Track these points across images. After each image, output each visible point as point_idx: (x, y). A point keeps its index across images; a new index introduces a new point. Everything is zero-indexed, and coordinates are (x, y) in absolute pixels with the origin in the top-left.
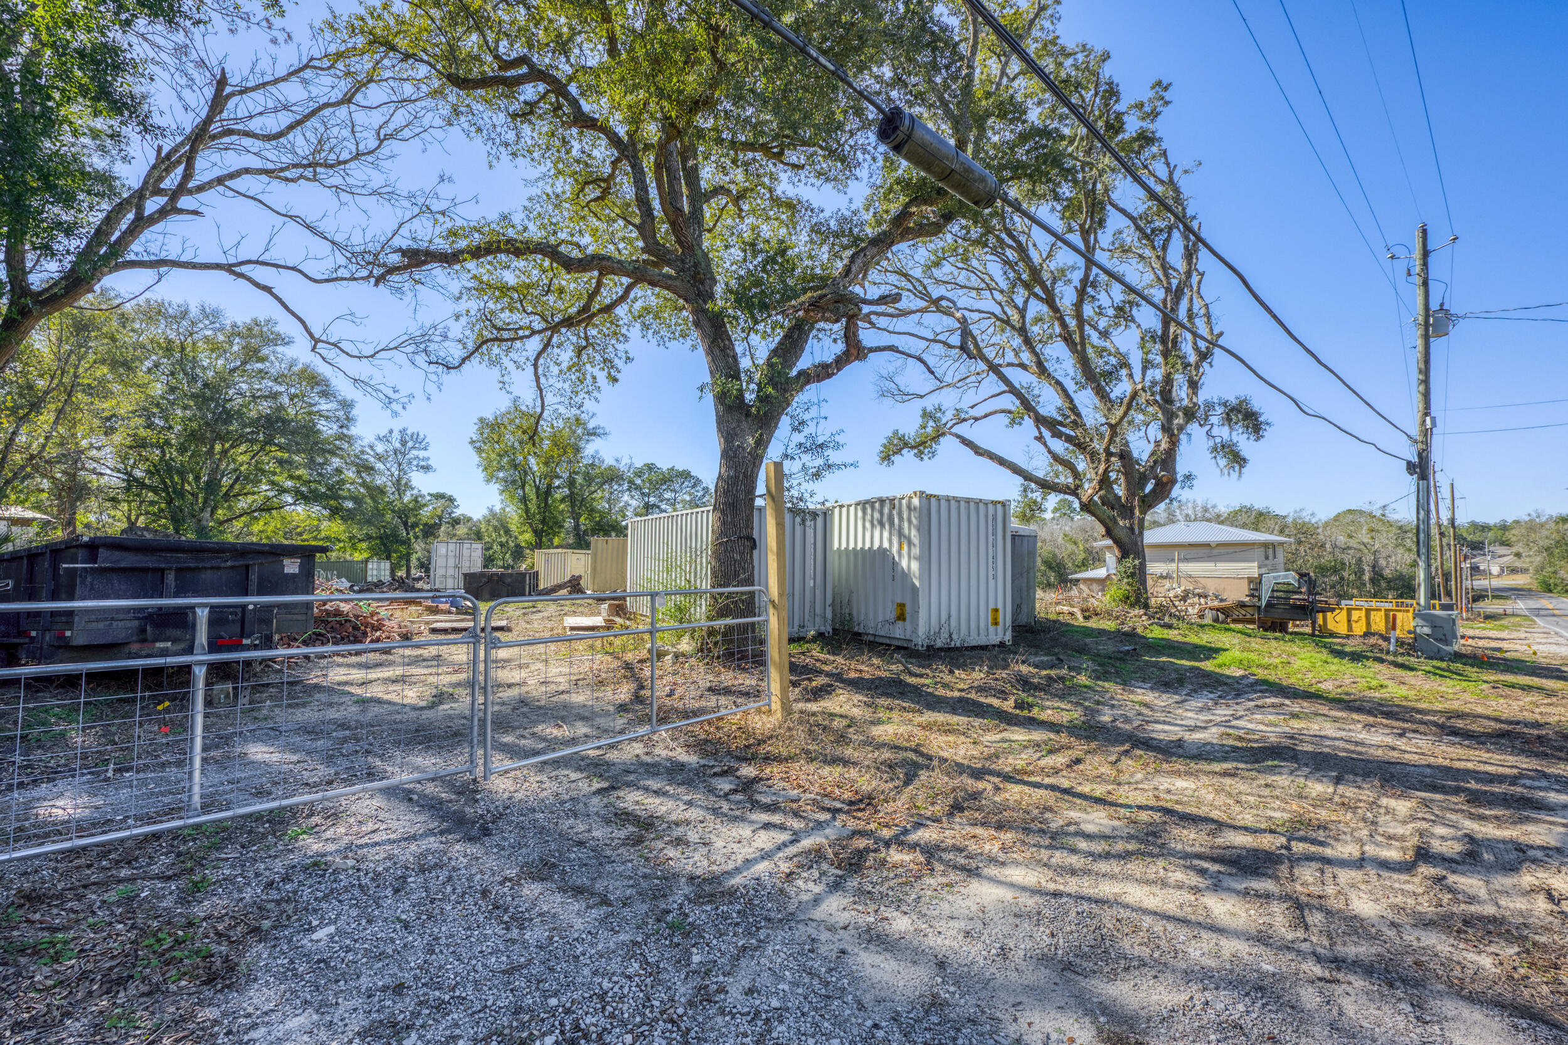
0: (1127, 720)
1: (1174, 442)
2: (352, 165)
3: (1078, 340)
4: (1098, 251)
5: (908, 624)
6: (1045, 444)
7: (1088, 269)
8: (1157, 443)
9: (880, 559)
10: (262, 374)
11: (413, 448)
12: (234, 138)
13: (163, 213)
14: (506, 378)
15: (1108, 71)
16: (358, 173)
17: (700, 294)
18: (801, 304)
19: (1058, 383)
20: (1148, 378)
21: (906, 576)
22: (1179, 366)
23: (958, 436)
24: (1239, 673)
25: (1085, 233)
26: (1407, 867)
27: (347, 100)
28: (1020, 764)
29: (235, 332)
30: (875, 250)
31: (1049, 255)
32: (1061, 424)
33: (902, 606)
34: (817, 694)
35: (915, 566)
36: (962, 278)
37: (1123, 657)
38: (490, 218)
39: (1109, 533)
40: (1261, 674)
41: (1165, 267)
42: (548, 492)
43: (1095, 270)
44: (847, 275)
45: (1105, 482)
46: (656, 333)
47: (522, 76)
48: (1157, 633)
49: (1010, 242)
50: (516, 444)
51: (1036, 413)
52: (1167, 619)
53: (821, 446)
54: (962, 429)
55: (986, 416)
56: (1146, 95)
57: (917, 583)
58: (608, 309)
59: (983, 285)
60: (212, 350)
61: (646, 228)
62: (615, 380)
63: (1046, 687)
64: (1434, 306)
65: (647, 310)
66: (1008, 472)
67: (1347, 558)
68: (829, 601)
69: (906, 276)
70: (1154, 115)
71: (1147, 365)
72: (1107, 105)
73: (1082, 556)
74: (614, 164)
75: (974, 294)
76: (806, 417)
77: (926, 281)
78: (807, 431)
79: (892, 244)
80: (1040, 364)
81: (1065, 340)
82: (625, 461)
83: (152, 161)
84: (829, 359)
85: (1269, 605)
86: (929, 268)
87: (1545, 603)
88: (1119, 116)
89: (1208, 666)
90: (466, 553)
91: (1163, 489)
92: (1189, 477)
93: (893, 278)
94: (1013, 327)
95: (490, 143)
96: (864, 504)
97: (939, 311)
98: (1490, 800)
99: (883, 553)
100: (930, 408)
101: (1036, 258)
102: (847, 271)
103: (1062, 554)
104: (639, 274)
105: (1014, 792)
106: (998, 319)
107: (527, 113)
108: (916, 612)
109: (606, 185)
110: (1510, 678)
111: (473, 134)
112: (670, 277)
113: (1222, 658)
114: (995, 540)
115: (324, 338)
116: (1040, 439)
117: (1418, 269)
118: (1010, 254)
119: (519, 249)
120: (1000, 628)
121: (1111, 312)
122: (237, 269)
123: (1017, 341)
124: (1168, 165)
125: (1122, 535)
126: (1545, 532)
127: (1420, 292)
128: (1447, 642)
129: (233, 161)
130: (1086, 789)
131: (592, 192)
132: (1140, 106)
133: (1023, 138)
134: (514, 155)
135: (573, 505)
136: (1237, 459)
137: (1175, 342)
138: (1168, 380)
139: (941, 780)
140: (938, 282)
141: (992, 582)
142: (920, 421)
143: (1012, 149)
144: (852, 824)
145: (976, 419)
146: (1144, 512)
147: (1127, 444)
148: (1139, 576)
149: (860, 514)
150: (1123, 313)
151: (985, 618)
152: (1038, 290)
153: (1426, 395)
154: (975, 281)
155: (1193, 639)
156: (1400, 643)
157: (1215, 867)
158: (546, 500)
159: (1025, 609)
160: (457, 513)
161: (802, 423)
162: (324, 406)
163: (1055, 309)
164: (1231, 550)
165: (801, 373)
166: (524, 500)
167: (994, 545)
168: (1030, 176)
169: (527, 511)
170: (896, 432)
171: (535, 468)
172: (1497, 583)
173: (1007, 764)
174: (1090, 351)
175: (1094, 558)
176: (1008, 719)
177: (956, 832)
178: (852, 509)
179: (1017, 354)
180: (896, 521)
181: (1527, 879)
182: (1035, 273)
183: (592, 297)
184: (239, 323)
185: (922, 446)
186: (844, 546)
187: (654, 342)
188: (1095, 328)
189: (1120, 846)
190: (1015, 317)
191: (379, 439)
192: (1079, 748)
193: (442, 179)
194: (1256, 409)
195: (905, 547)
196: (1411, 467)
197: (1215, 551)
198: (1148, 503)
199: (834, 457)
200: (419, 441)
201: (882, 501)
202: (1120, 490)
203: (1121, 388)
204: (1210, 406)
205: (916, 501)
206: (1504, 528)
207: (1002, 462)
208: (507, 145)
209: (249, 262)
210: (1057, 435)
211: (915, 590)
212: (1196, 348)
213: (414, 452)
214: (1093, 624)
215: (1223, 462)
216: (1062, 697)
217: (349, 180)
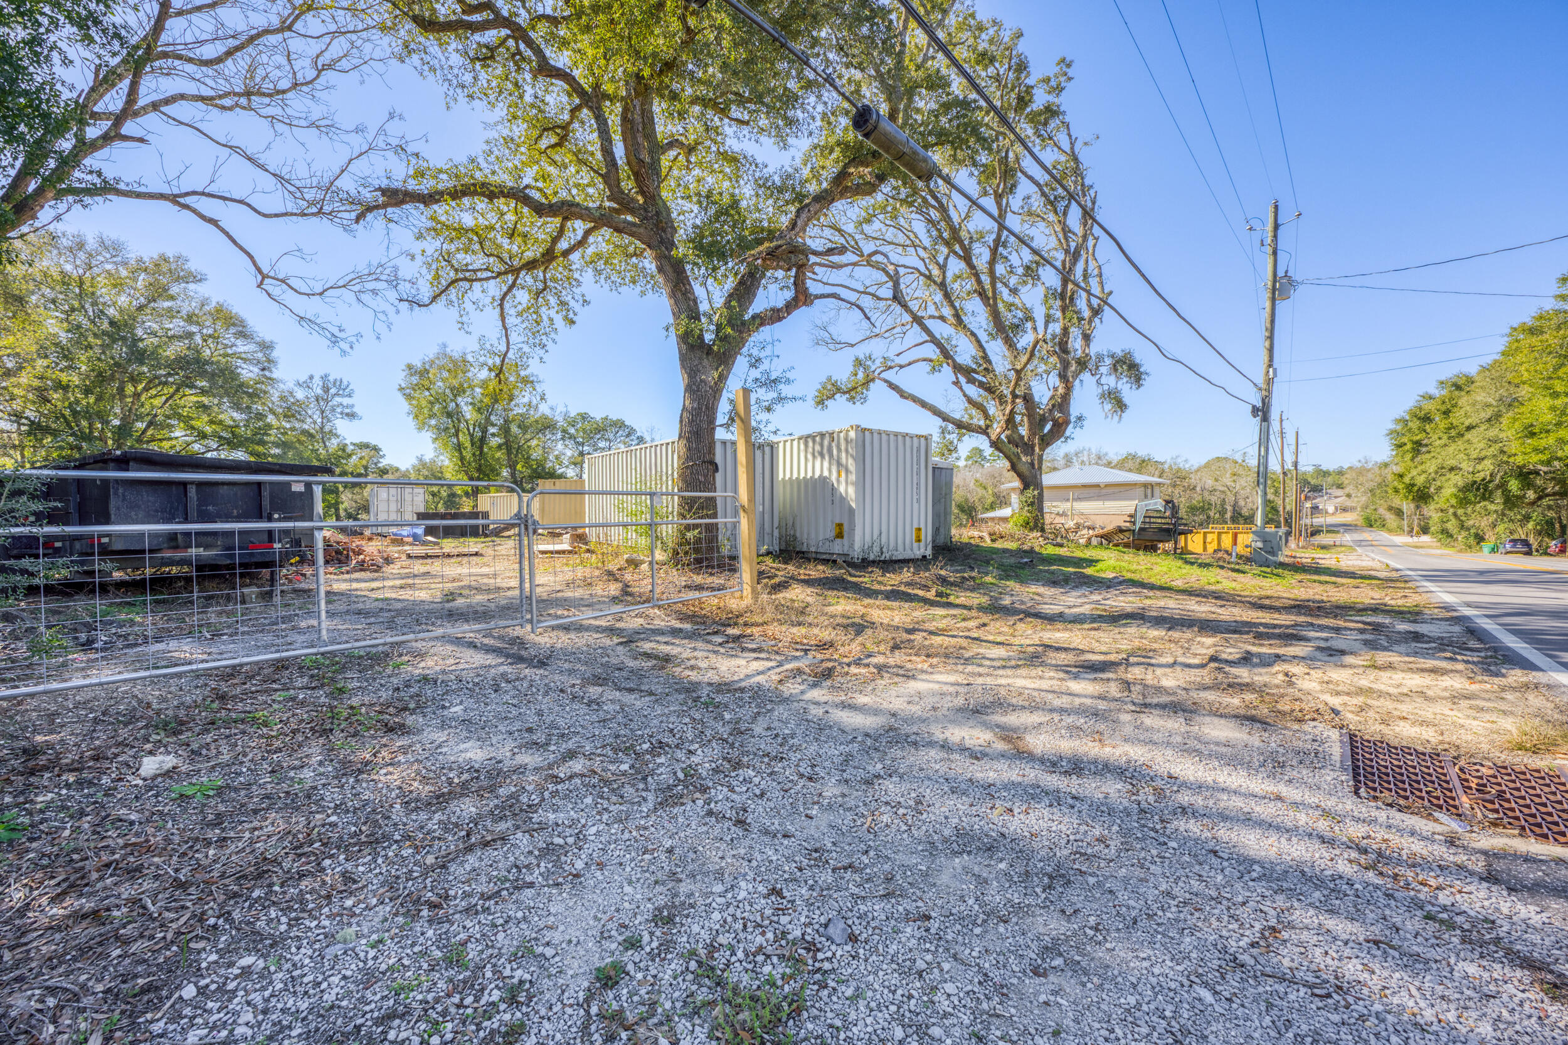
0: (1022, 603)
1: (1069, 389)
2: (289, 95)
3: (990, 295)
4: (1009, 214)
5: (846, 540)
6: (961, 388)
7: (1000, 230)
8: (1056, 389)
9: (820, 488)
10: (171, 314)
11: (337, 394)
12: (177, 62)
13: (107, 138)
14: (465, 319)
15: (1022, 47)
16: (297, 103)
17: (662, 242)
18: (760, 253)
19: (973, 334)
20: (1049, 331)
21: (843, 499)
22: (1075, 320)
23: (886, 381)
24: (1111, 576)
25: (998, 197)
26: (1202, 666)
27: (286, 27)
28: (941, 626)
29: (140, 267)
30: (818, 206)
31: (967, 216)
32: (974, 371)
33: (840, 525)
34: (777, 588)
35: (851, 490)
36: (890, 234)
37: (1023, 566)
38: (457, 160)
39: (1014, 468)
40: (1128, 576)
41: (1066, 231)
42: (483, 440)
43: (1005, 233)
44: (793, 228)
45: (1010, 421)
46: (608, 278)
47: (487, 21)
48: (1051, 550)
49: (933, 202)
50: (448, 391)
51: (954, 361)
52: (1059, 540)
53: (774, 381)
54: (889, 375)
55: (910, 364)
56: (1052, 70)
57: (853, 505)
58: (566, 253)
59: (908, 242)
60: (115, 286)
61: (610, 175)
62: (572, 322)
63: (960, 584)
64: (1281, 273)
65: (599, 256)
66: (929, 413)
67: (1213, 499)
68: (776, 524)
69: (839, 230)
70: (1059, 89)
71: (1049, 319)
72: (1018, 79)
73: (990, 499)
74: (574, 111)
75: (900, 250)
76: (762, 355)
77: (857, 237)
78: (762, 368)
79: (833, 201)
80: (957, 316)
81: (980, 294)
82: (561, 409)
83: (91, 84)
84: (780, 304)
85: (1141, 529)
86: (861, 224)
87: (1367, 535)
88: (1029, 89)
89: (1089, 571)
90: (408, 497)
91: (1059, 429)
92: (1080, 418)
93: (828, 232)
94: (935, 282)
95: (446, 84)
96: (806, 438)
97: (869, 264)
98: (1269, 636)
99: (823, 480)
100: (862, 357)
101: (956, 219)
102: (793, 225)
103: (973, 498)
104: (600, 220)
105: (937, 640)
106: (921, 274)
107: (487, 56)
108: (852, 530)
109: (563, 132)
110: (1316, 577)
111: (426, 73)
112: (634, 224)
113: (1100, 566)
114: (919, 469)
115: (272, 274)
116: (956, 383)
117: (1269, 241)
118: (934, 214)
119: (491, 193)
120: (922, 544)
121: (1020, 271)
122: (181, 200)
123: (939, 297)
124: (1070, 136)
125: (1024, 469)
126: (1370, 476)
127: (1270, 261)
128: (1274, 554)
129: (169, 86)
130: (991, 638)
131: (550, 139)
132: (1047, 80)
133: (946, 107)
134: (471, 97)
135: (509, 453)
136: (1120, 405)
137: (1072, 299)
138: (1065, 331)
139: (883, 635)
140: (867, 237)
141: (916, 505)
142: (851, 369)
143: (936, 117)
144: (819, 656)
145: (901, 367)
146: (1042, 449)
147: (1029, 388)
148: (1036, 505)
149: (802, 447)
150: (1030, 272)
151: (910, 536)
152: (957, 248)
153: (1271, 350)
154: (901, 238)
155: (1078, 554)
156: (1240, 557)
157: (1074, 670)
158: (481, 448)
159: (942, 530)
160: (384, 463)
161: (758, 360)
162: (242, 347)
163: (971, 266)
164: (1116, 490)
165: (754, 317)
166: (459, 447)
167: (918, 474)
168: (952, 143)
169: (462, 459)
170: (829, 378)
171: (468, 416)
172: (1330, 520)
173: (931, 626)
174: (1001, 306)
175: (1001, 501)
176: (933, 603)
177: (898, 658)
178: (795, 443)
179: (937, 308)
180: (835, 452)
181: (1276, 668)
182: (955, 231)
183: (555, 240)
184: (146, 259)
185: (854, 392)
186: (788, 476)
187: (606, 287)
188: (1006, 285)
189: (1013, 663)
190: (936, 272)
191: (299, 384)
192: (985, 619)
193: (392, 116)
194: (1138, 361)
195: (843, 474)
196: (1255, 411)
197: (1104, 491)
198: (1046, 442)
199: (786, 390)
200: (343, 388)
201: (822, 435)
202: (1024, 431)
203: (1025, 340)
204: (1100, 358)
205: (852, 434)
206: (1340, 473)
207: (924, 404)
208: (463, 87)
209: (194, 193)
210: (971, 381)
211: (851, 511)
212: (1090, 306)
213: (338, 399)
214: (999, 545)
215: (1108, 406)
216: (972, 590)
217: (289, 111)
